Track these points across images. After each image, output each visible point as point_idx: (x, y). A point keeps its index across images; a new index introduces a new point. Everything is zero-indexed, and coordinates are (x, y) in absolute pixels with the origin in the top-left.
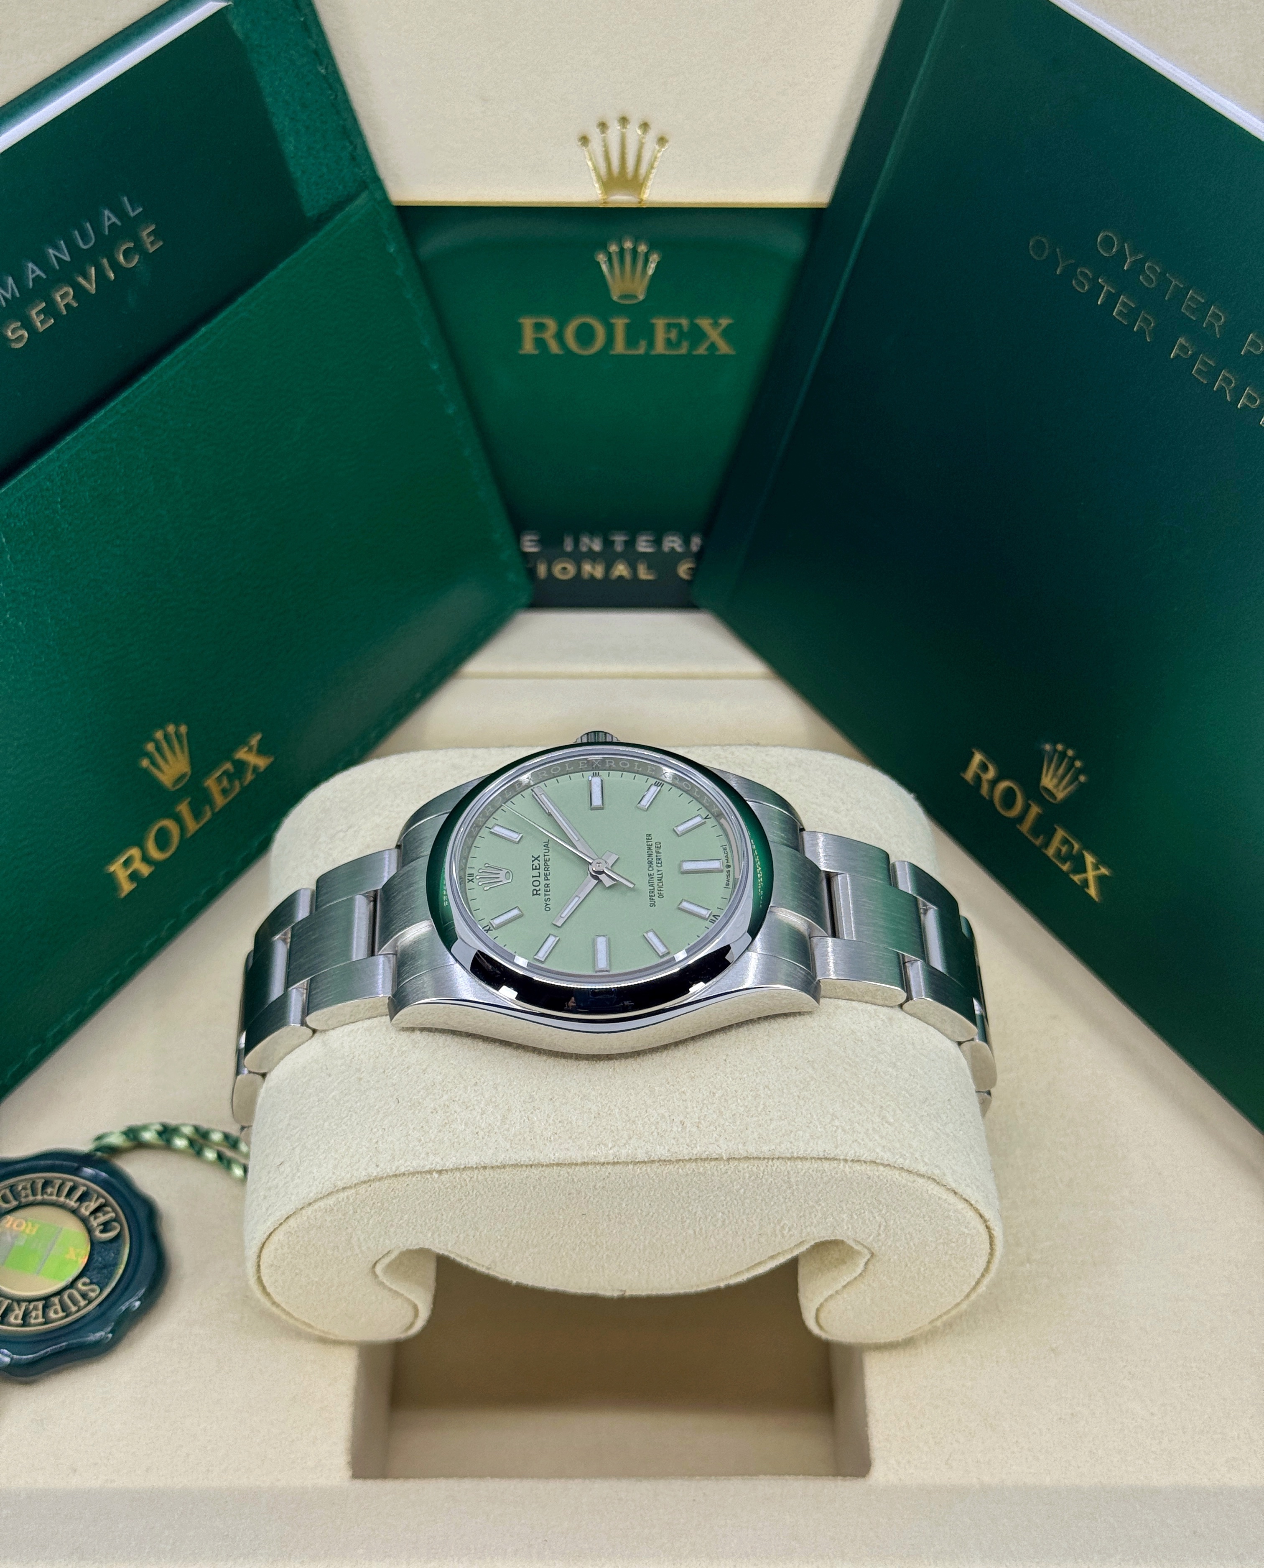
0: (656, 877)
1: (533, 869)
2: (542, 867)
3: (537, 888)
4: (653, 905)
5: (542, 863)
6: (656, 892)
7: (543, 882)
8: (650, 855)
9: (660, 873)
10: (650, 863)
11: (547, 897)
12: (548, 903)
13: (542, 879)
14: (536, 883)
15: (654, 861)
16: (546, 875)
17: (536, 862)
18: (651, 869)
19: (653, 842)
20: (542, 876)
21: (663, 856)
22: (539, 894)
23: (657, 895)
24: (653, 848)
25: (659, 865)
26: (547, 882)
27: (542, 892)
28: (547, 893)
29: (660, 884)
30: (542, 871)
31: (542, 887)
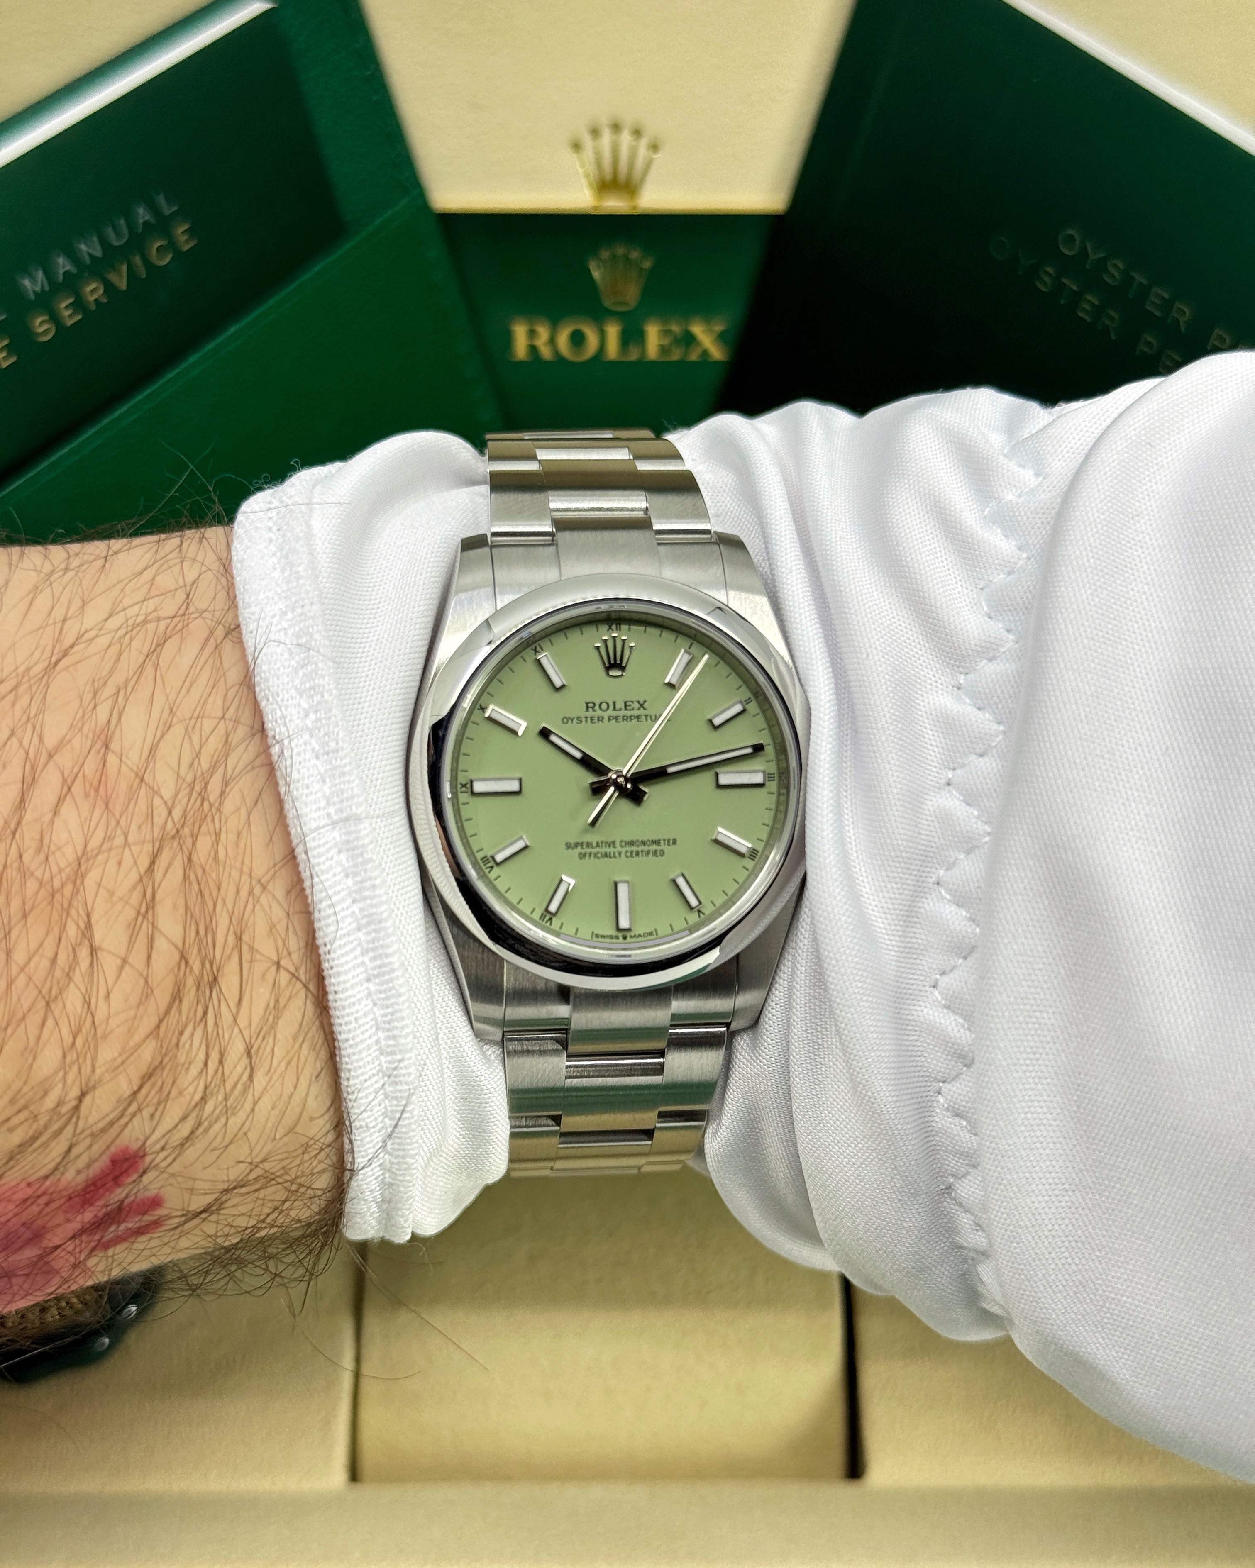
0: (611, 850)
1: (626, 703)
2: (629, 713)
3: (597, 707)
4: (568, 846)
5: (635, 713)
6: (588, 850)
7: (606, 715)
8: (644, 843)
9: (617, 855)
10: (632, 843)
11: (584, 720)
12: (575, 720)
13: (611, 712)
14: (604, 706)
15: (634, 848)
16: (616, 718)
17: (637, 705)
18: (623, 844)
19: (666, 848)
20: (615, 713)
21: (642, 859)
22: (587, 710)
23: (583, 851)
24: (654, 847)
25: (628, 854)
26: (606, 719)
27: (591, 713)
28: (589, 719)
29: (599, 855)
30: (623, 712)
31: (598, 713)
